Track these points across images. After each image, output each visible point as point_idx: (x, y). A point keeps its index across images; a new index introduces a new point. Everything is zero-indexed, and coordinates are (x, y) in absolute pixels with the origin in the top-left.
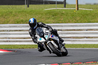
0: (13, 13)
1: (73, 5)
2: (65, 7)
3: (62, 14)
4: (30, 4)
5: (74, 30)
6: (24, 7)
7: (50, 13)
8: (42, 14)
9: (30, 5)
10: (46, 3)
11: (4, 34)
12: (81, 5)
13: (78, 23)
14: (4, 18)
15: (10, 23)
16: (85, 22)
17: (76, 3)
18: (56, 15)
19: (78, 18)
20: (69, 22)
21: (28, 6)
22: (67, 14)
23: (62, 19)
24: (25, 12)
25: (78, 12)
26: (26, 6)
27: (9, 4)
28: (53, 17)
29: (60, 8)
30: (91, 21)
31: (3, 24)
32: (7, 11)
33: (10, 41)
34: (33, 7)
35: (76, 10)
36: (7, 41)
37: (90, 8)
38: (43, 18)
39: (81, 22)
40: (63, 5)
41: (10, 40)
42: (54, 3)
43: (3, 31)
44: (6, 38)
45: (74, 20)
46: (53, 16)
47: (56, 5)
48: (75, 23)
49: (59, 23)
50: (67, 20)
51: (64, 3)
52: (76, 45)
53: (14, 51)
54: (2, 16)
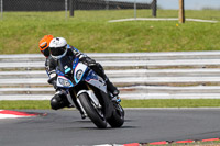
0: (38, 30)
1: (174, 11)
2: (155, 15)
3: (149, 30)
4: (77, 9)
5: (176, 67)
6: (63, 15)
7: (120, 28)
8: (103, 31)
9: (76, 12)
10: (113, 6)
11: (18, 76)
12: (190, 11)
13: (185, 51)
14: (18, 40)
15: (31, 53)
16: (200, 50)
17: (179, 7)
18: (134, 35)
19: (184, 41)
20: (164, 49)
21: (72, 14)
22: (159, 32)
23: (149, 43)
24: (65, 26)
25: (184, 26)
26: (67, 13)
27: (28, 10)
28: (127, 39)
29: (143, 18)
30: (214, 46)
31: (14, 53)
32: (25, 24)
33: (31, 93)
34: (82, 16)
35: (180, 22)
36: (25, 92)
37: (211, 19)
38: (106, 41)
39: (191, 50)
40: (151, 11)
41: (31, 89)
42: (129, 6)
43: (17, 69)
44: (22, 85)
45: (176, 46)
46: (129, 36)
47: (135, 11)
48: (178, 50)
49: (141, 51)
50: (160, 45)
51: (154, 7)
52: (180, 100)
53: (41, 114)
54: (14, 35)
